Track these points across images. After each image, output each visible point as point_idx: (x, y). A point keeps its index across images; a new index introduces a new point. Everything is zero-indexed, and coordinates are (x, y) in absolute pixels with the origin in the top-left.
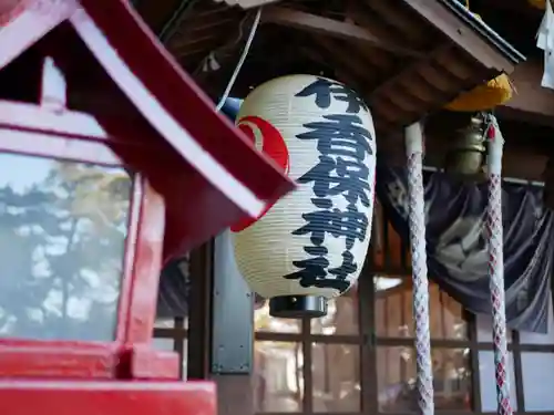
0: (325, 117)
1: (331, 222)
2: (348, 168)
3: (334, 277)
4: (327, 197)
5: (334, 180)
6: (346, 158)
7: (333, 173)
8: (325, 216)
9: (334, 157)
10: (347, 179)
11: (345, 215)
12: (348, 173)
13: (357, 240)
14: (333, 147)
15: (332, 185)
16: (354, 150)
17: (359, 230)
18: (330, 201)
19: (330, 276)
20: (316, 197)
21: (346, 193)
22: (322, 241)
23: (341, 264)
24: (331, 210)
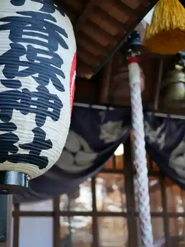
0: (17, 13)
1: (19, 101)
2: (39, 55)
3: (27, 152)
4: (16, 78)
5: (24, 63)
6: (36, 46)
7: (23, 58)
8: (14, 95)
9: (25, 45)
10: (37, 65)
11: (35, 94)
12: (39, 59)
13: (48, 118)
14: (24, 36)
15: (21, 68)
16: (46, 41)
17: (50, 110)
18: (18, 81)
19: (21, 151)
20: (5, 78)
21: (37, 75)
22: (10, 118)
23: (32, 140)
24: (20, 90)
